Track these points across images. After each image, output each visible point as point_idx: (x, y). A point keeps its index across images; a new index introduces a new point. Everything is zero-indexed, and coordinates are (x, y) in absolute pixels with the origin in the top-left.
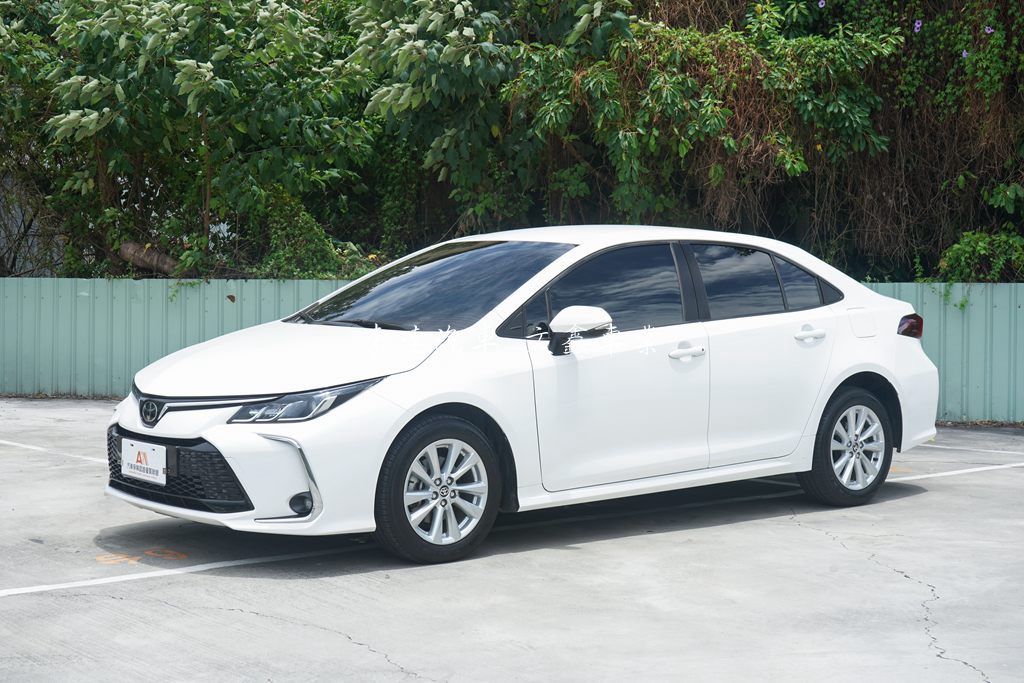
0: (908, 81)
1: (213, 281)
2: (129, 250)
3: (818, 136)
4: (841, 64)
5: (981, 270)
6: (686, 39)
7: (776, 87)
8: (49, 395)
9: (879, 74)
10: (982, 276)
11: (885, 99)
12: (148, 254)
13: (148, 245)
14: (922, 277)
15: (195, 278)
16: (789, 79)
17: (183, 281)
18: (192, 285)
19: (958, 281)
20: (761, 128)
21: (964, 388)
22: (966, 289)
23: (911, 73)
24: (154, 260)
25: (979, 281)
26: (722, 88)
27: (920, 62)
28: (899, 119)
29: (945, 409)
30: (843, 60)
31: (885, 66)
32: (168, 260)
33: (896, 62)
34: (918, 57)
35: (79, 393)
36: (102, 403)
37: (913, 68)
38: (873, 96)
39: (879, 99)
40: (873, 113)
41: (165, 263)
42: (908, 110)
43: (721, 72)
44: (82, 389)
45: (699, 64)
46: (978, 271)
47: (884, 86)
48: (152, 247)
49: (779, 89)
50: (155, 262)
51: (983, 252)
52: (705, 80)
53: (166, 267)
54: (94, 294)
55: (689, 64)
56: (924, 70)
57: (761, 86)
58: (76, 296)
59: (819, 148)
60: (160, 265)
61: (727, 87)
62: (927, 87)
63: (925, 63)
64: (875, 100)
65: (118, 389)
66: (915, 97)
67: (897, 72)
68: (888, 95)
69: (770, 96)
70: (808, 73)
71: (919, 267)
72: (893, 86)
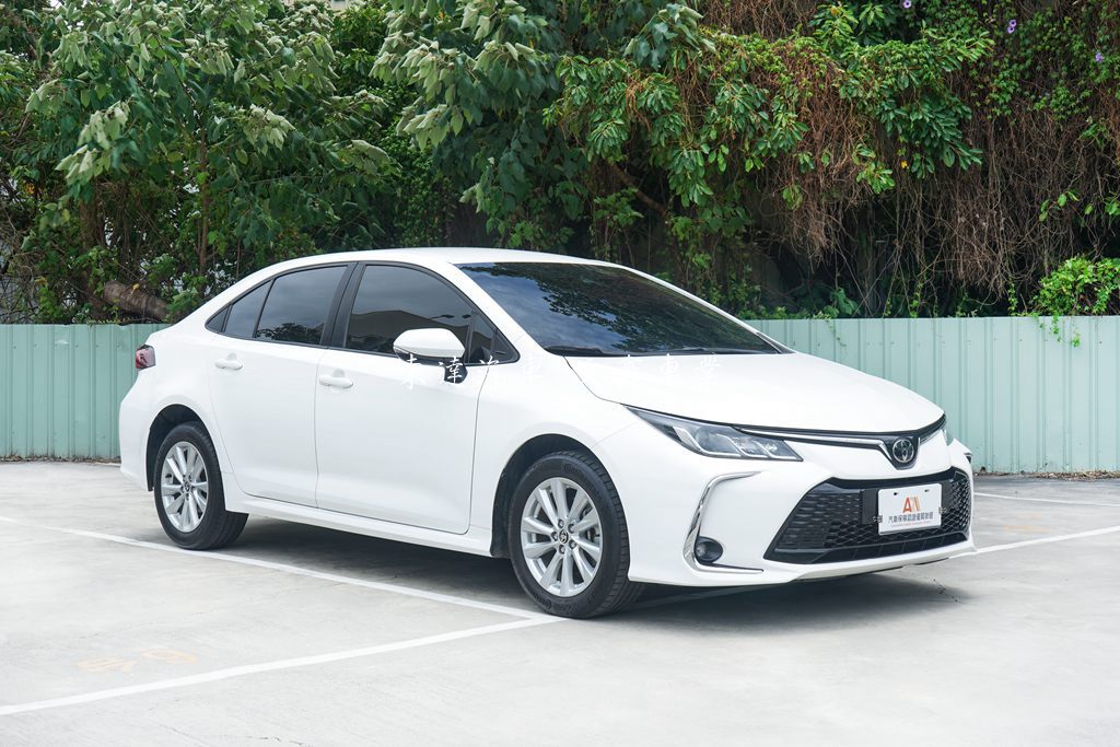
0: (1003, 84)
2: (114, 291)
3: (901, 152)
4: (926, 71)
5: (1084, 300)
6: (751, 48)
7: (854, 95)
8: (23, 456)
9: (968, 80)
10: (1087, 308)
11: (975, 108)
12: (136, 296)
13: (136, 286)
14: (1016, 311)
16: (867, 89)
19: (1060, 314)
20: (837, 139)
21: (1067, 435)
23: (1004, 79)
24: (143, 303)
25: (1082, 313)
26: (795, 99)
27: (1015, 66)
28: (991, 132)
29: (1045, 459)
30: (926, 66)
31: (974, 72)
32: (158, 302)
33: (985, 66)
34: (1011, 62)
35: (58, 455)
36: (84, 466)
37: (1006, 74)
38: (960, 106)
39: (968, 109)
40: (962, 124)
41: (155, 306)
42: (1002, 121)
43: (793, 81)
44: (61, 451)
45: (766, 73)
46: (1082, 302)
47: (973, 94)
48: (140, 289)
49: (857, 98)
50: (143, 306)
51: (1086, 281)
52: (775, 90)
53: (156, 310)
54: (74, 340)
55: (755, 74)
56: (1018, 75)
57: (838, 94)
58: (54, 345)
59: (904, 165)
60: (150, 308)
61: (799, 97)
62: (1027, 93)
63: (1022, 67)
64: (963, 110)
65: (103, 450)
66: (1010, 105)
67: (987, 79)
68: (978, 104)
69: (849, 105)
70: (890, 82)
71: (1013, 300)
72: (984, 94)
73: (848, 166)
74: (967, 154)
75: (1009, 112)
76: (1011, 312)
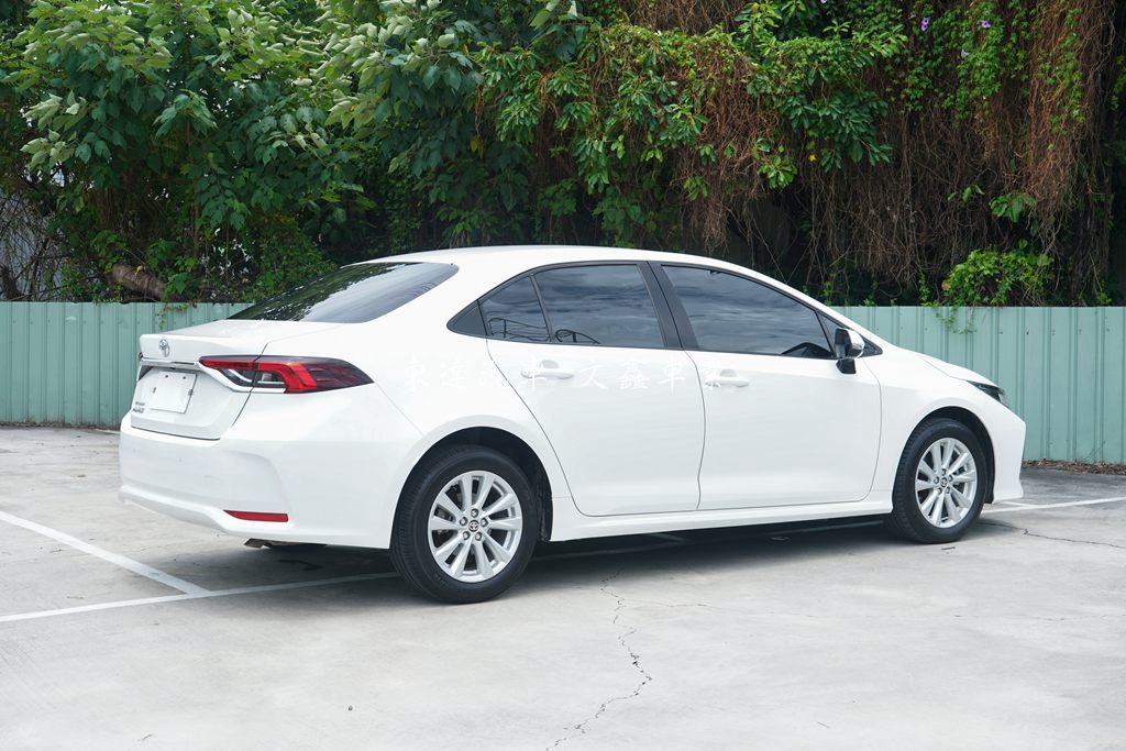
0: (914, 82)
1: (199, 305)
2: (121, 273)
3: (811, 145)
4: (836, 68)
5: (986, 292)
6: (665, 42)
7: (762, 91)
8: (38, 422)
9: (881, 73)
10: (986, 299)
11: (890, 103)
12: (139, 277)
13: (140, 268)
14: (928, 300)
15: (182, 301)
16: (778, 83)
17: (170, 305)
18: (179, 310)
19: (962, 305)
20: (744, 136)
22: (969, 314)
23: (918, 75)
24: (144, 283)
25: (985, 304)
26: (701, 93)
27: (928, 63)
28: (904, 126)
30: (836, 63)
31: (889, 68)
32: (158, 283)
33: (899, 63)
34: (927, 58)
35: (67, 421)
37: (919, 70)
38: (876, 101)
39: (885, 104)
40: (877, 120)
41: (155, 287)
42: (914, 116)
43: (700, 75)
44: (71, 417)
45: (678, 68)
46: (983, 294)
47: (888, 90)
48: (143, 270)
49: (765, 94)
50: (145, 286)
51: (986, 273)
52: (684, 85)
53: (155, 290)
54: (81, 317)
55: (668, 67)
56: (931, 71)
57: (745, 90)
58: (64, 321)
59: (812, 158)
60: (150, 288)
61: (705, 91)
62: (936, 90)
63: (934, 64)
64: (878, 105)
65: (107, 417)
66: (922, 101)
67: (903, 74)
68: (893, 99)
69: (755, 101)
70: (798, 77)
71: (924, 290)
72: (898, 89)
73: (751, 159)
74: (876, 151)
75: (920, 108)
76: (922, 302)
